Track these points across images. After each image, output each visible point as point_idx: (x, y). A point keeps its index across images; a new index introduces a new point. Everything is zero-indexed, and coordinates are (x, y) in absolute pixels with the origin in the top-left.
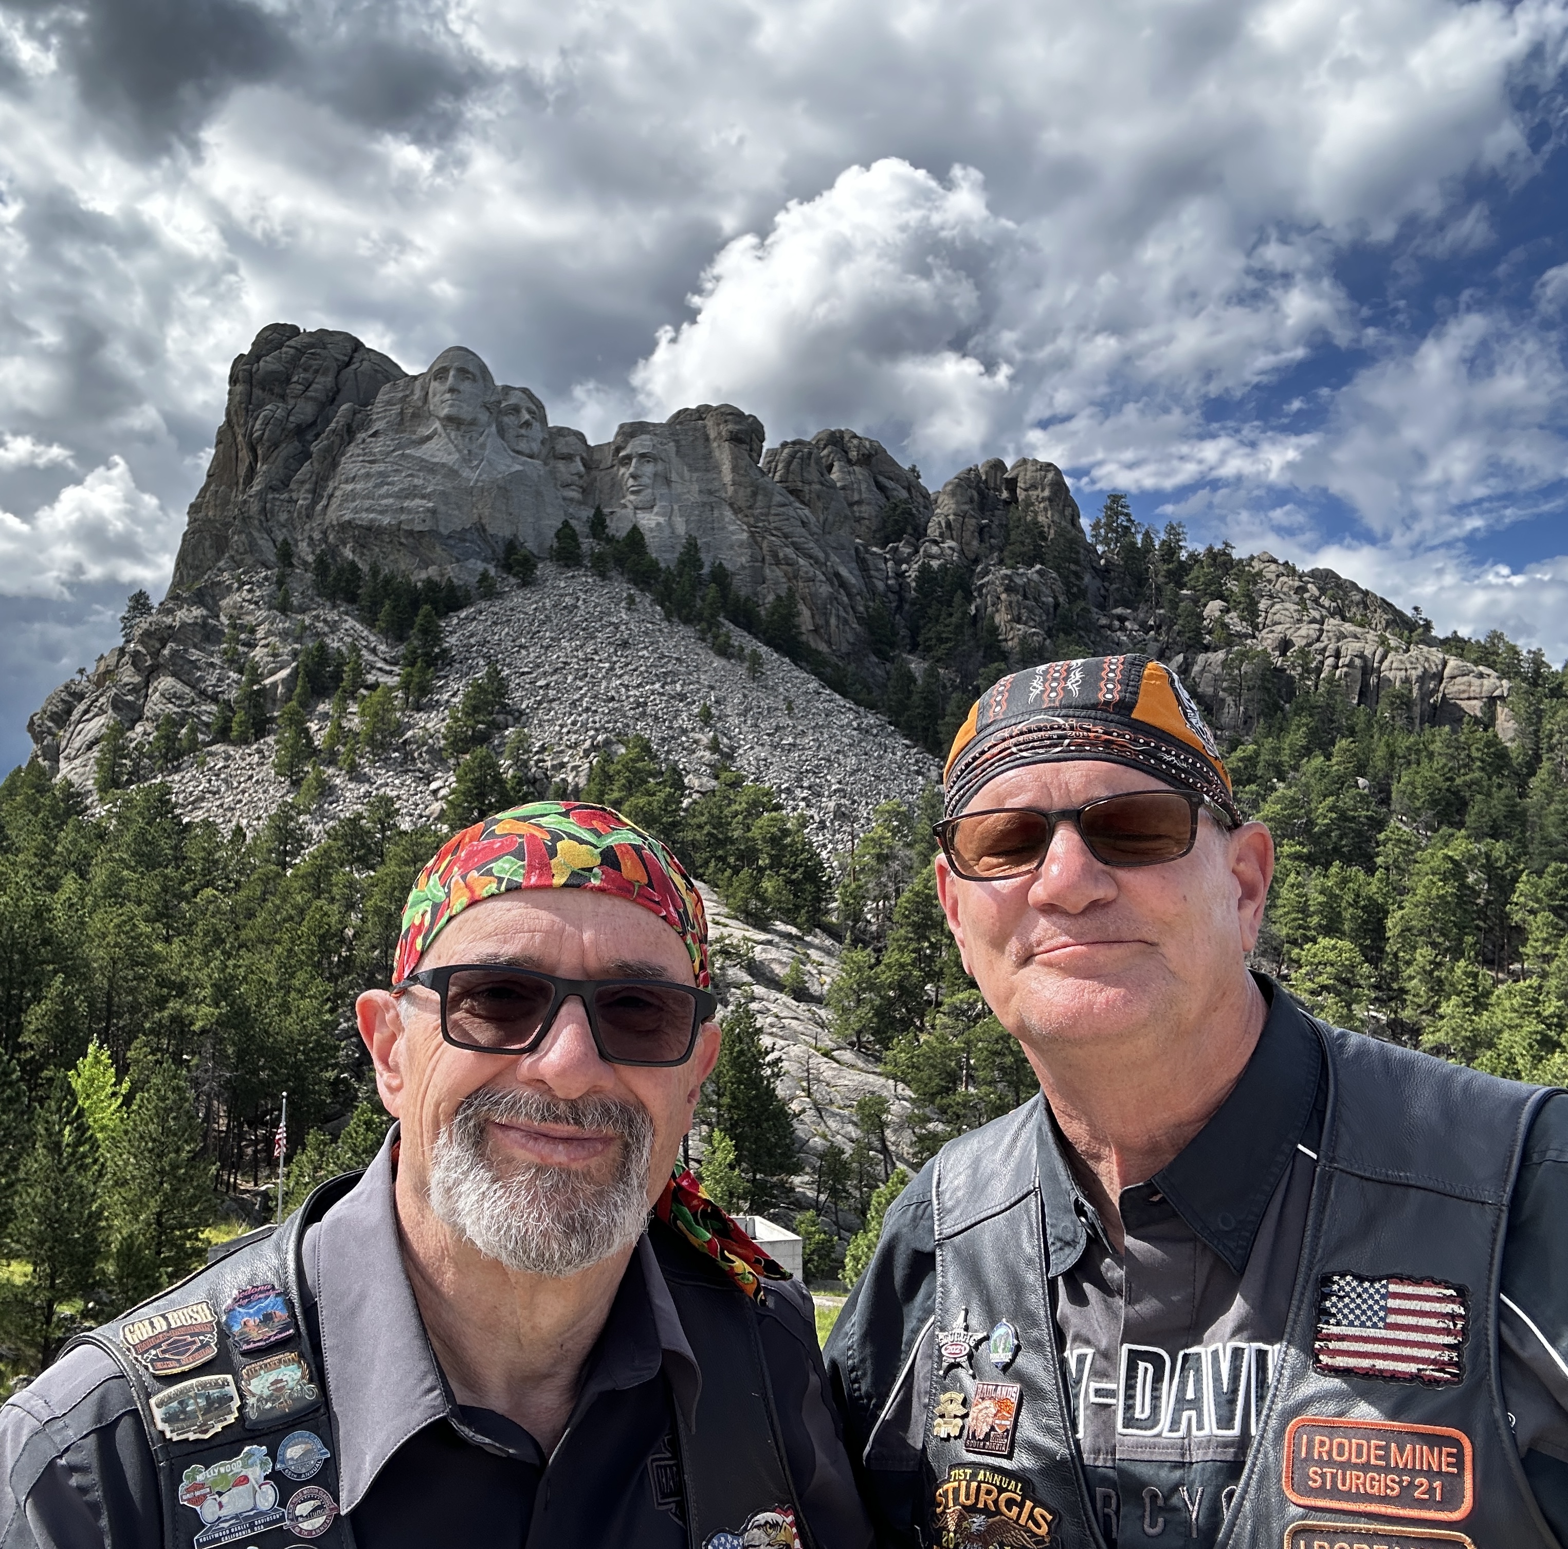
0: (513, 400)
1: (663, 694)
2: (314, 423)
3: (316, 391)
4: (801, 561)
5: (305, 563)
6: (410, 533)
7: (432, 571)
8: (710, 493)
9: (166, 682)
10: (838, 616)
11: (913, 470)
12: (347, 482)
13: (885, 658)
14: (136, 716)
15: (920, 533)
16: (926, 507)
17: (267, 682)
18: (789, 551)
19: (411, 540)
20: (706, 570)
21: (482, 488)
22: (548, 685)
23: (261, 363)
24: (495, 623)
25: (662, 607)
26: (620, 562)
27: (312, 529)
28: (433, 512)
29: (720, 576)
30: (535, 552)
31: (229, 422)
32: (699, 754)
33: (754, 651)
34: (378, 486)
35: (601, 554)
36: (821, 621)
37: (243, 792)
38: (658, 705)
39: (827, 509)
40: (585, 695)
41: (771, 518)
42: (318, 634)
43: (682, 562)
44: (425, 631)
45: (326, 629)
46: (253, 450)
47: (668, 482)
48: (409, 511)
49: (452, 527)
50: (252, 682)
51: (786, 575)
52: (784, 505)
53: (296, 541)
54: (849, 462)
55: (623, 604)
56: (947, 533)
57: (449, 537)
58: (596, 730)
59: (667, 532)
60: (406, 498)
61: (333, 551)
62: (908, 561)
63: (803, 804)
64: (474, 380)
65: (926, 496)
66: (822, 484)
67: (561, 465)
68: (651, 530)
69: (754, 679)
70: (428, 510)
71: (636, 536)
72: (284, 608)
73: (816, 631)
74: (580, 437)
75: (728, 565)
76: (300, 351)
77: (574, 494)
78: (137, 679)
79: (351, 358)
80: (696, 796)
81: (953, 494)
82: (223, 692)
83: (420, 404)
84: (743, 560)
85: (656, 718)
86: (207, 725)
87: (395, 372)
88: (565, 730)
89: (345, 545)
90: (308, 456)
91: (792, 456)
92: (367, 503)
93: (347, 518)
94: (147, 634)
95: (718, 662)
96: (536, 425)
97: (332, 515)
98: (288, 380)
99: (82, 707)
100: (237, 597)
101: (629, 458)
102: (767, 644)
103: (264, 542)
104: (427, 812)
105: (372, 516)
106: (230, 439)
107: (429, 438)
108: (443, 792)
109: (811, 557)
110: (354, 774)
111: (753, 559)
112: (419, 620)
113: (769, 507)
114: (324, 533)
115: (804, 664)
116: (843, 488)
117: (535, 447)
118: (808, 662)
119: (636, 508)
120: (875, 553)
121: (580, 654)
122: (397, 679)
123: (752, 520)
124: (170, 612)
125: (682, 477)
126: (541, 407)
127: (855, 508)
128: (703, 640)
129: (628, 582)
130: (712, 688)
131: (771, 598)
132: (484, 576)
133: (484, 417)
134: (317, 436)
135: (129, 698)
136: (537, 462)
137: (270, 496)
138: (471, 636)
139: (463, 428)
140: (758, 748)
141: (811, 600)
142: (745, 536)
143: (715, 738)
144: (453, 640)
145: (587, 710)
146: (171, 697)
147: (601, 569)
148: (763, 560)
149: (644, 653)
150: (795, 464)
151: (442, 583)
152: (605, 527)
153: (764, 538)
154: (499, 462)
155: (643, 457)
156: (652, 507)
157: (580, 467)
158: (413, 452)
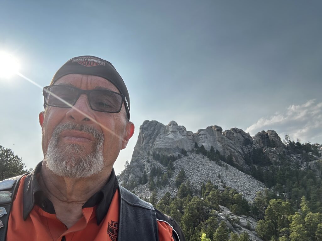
0: (181, 128)
1: (211, 173)
2: (152, 134)
3: (152, 129)
4: (232, 149)
5: (151, 155)
6: (167, 149)
7: (171, 154)
8: (214, 139)
9: (131, 175)
10: (240, 158)
11: (248, 133)
12: (157, 142)
13: (249, 165)
14: (127, 180)
15: (252, 143)
16: (251, 139)
17: (147, 174)
18: (229, 148)
20: (215, 152)
22: (191, 172)
23: (144, 126)
24: (181, 162)
25: (209, 158)
26: (200, 151)
27: (152, 149)
28: (170, 145)
29: (218, 152)
30: (187, 150)
31: (140, 135)
32: (220, 183)
33: (226, 165)
34: (162, 142)
35: (197, 150)
36: (237, 159)
38: (211, 175)
39: (234, 140)
40: (198, 174)
41: (225, 143)
42: (154, 166)
43: (211, 150)
44: (170, 164)
46: (143, 138)
47: (207, 138)
48: (167, 145)
50: (144, 174)
51: (229, 152)
52: (227, 140)
53: (150, 151)
54: (237, 133)
55: (202, 158)
56: (257, 143)
57: (173, 149)
58: (201, 180)
59: (208, 146)
61: (155, 152)
62: (250, 148)
63: (240, 192)
64: (175, 125)
65: (251, 137)
66: (233, 136)
67: (189, 137)
68: (205, 146)
69: (227, 170)
70: (169, 145)
71: (203, 147)
72: (148, 162)
73: (236, 161)
74: (192, 132)
76: (149, 124)
77: (192, 141)
78: (127, 174)
79: (157, 124)
81: (257, 137)
82: (140, 176)
83: (167, 129)
84: (222, 150)
85: (211, 177)
86: (138, 181)
87: (163, 125)
88: (196, 180)
89: (157, 151)
90: (151, 138)
91: (227, 132)
92: (160, 145)
93: (157, 147)
95: (220, 167)
96: (185, 131)
97: (155, 147)
98: (148, 128)
99: (119, 180)
100: (142, 161)
101: (200, 135)
102: (228, 164)
103: (145, 152)
104: (174, 195)
105: (161, 147)
106: (140, 137)
107: (169, 134)
108: (176, 192)
110: (161, 189)
111: (223, 149)
112: (169, 162)
113: (225, 141)
115: (235, 167)
116: (237, 137)
117: (185, 134)
119: (202, 142)
120: (244, 147)
121: (196, 167)
122: (167, 172)
123: (222, 143)
124: (132, 164)
125: (209, 137)
126: (185, 128)
127: (239, 140)
128: (217, 163)
129: (202, 154)
130: (220, 172)
131: (227, 156)
133: (177, 130)
134: (152, 135)
135: (126, 178)
136: (186, 137)
137: (146, 145)
138: (178, 165)
139: (174, 132)
140: (230, 182)
141: (235, 156)
142: (221, 146)
143: (222, 181)
144: (175, 165)
146: (132, 177)
147: (197, 152)
148: (225, 150)
149: (207, 166)
150: (228, 134)
151: (172, 156)
152: (197, 146)
153: (224, 146)
154: (180, 137)
155: (202, 134)
156: (205, 142)
157: (192, 137)
158: (167, 137)
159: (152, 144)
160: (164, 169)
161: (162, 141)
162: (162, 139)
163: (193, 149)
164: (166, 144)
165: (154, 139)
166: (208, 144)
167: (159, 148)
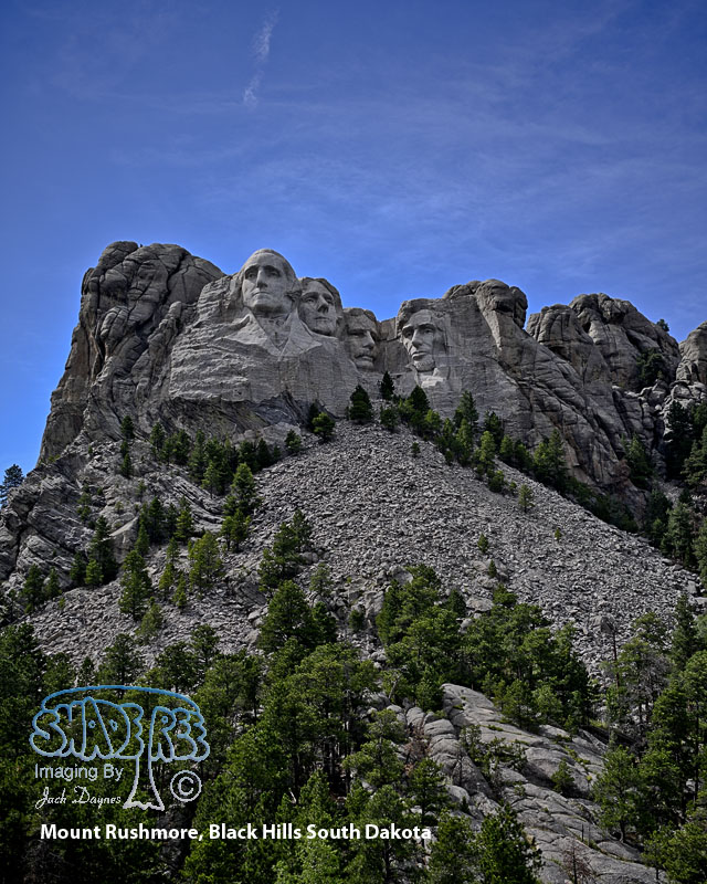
0: (311, 289)
1: (446, 528)
2: (150, 320)
3: (151, 293)
4: (565, 408)
5: (145, 435)
6: (229, 404)
7: (248, 435)
8: (482, 354)
9: (33, 540)
10: (599, 453)
11: (662, 323)
13: (643, 486)
14: (9, 568)
15: (670, 377)
16: (675, 355)
17: (114, 534)
18: (554, 400)
19: (229, 409)
20: (481, 420)
21: (288, 362)
22: (346, 525)
23: (107, 275)
24: (301, 475)
25: (443, 452)
26: (406, 418)
27: (150, 406)
28: (247, 385)
29: (496, 427)
30: (334, 413)
31: (82, 325)
32: (479, 578)
33: (526, 487)
34: (203, 367)
35: (388, 411)
36: (585, 459)
37: (95, 628)
38: (442, 537)
39: (586, 361)
40: (377, 533)
41: (536, 372)
42: (155, 492)
44: (242, 485)
45: (162, 488)
46: (101, 345)
47: (445, 347)
48: (229, 386)
49: (264, 397)
50: (102, 535)
51: (552, 420)
52: (546, 361)
53: (137, 417)
54: (604, 321)
55: (409, 453)
56: (695, 376)
57: (262, 405)
58: (389, 562)
59: (446, 389)
60: (225, 375)
61: (167, 423)
62: (661, 402)
63: (573, 619)
64: (278, 274)
65: (674, 345)
66: (580, 341)
67: (355, 340)
68: (432, 388)
69: (526, 511)
70: (243, 385)
71: (419, 396)
72: (127, 472)
73: (581, 467)
74: (370, 315)
75: (499, 414)
76: (138, 263)
77: (367, 363)
78: (10, 538)
79: (179, 265)
80: (477, 616)
81: (697, 342)
82: (78, 545)
83: (235, 298)
84: (514, 409)
85: (440, 548)
86: (67, 573)
87: (215, 274)
88: (361, 563)
89: (176, 417)
90: (146, 346)
91: (553, 319)
92: (194, 382)
93: (177, 395)
94: (18, 500)
95: (494, 497)
96: (332, 309)
97: (165, 395)
98: (129, 286)
100: (89, 466)
101: (411, 330)
102: (538, 479)
103: (112, 420)
104: (246, 639)
105: (197, 392)
106: (84, 338)
107: (243, 325)
108: (259, 621)
109: (573, 403)
110: (184, 608)
111: (522, 408)
112: (237, 476)
113: (534, 363)
114: (160, 409)
115: (571, 496)
116: (599, 343)
117: (332, 326)
118: (574, 493)
119: (419, 371)
120: (630, 397)
121: (374, 497)
122: (220, 526)
123: (519, 375)
124: (35, 481)
125: (457, 344)
126: (335, 293)
127: (611, 359)
128: (480, 479)
129: (413, 433)
130: (489, 520)
131: (539, 440)
132: (291, 436)
133: (287, 304)
134: (153, 329)
135: (5, 553)
136: (334, 339)
137: (116, 381)
138: (281, 487)
139: (271, 315)
140: (530, 571)
141: (574, 440)
142: (513, 389)
143: (492, 564)
144: (266, 491)
145: (380, 544)
146: (35, 552)
147: (389, 422)
148: (531, 409)
149: (429, 493)
150: (555, 327)
151: (256, 443)
152: (393, 389)
153: (530, 389)
154: (301, 340)
156: (433, 369)
157: (371, 339)
158: (230, 337)
159: (150, 375)
161: (206, 362)
162: (204, 352)
164: (226, 380)
165: (163, 348)
166: (448, 378)
167: (189, 401)
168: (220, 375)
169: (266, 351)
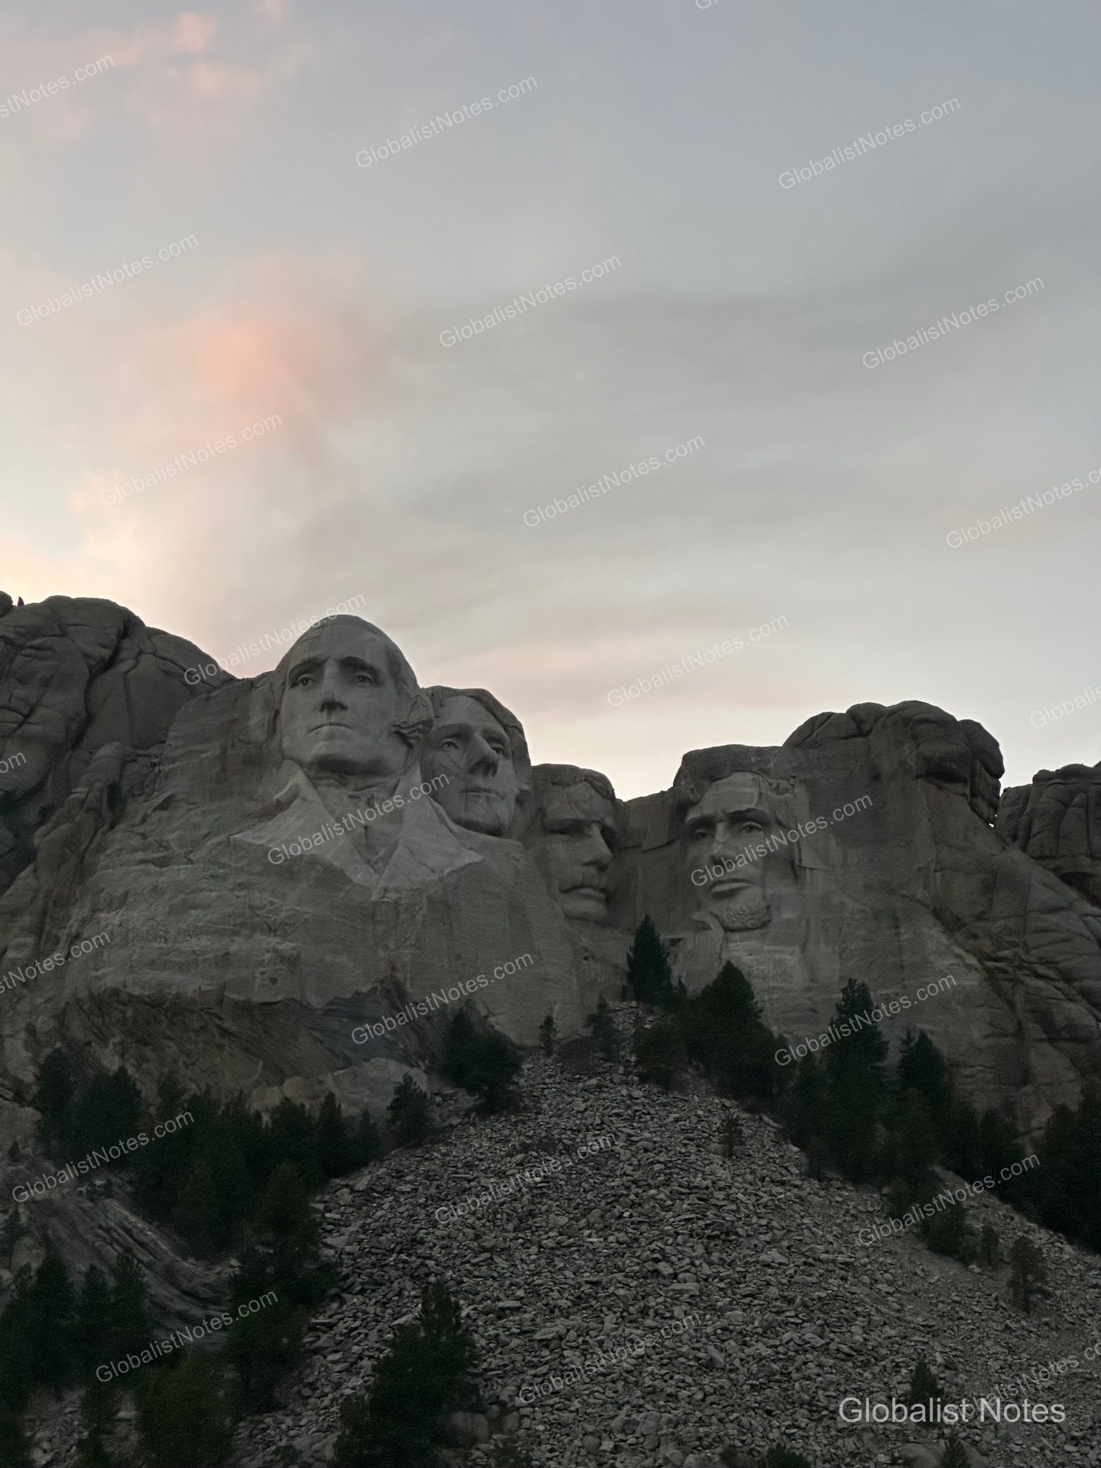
3: (45, 721)
6: (245, 1008)
7: (293, 1089)
8: (890, 888)
12: (109, 907)
18: (1079, 1011)
19: (246, 1023)
20: (893, 1057)
21: (397, 903)
22: (560, 1337)
25: (803, 1148)
26: (699, 1049)
27: (34, 1010)
28: (292, 962)
30: (513, 1036)
34: (178, 911)
35: (656, 1032)
41: (1030, 939)
47: (794, 871)
48: (245, 961)
49: (334, 991)
52: (1054, 910)
55: (715, 1144)
57: (328, 1012)
59: (799, 978)
60: (235, 933)
61: (79, 1055)
67: (560, 848)
68: (766, 975)
70: (283, 959)
71: (733, 994)
74: (599, 784)
75: (942, 1046)
76: (13, 642)
77: (590, 906)
79: (116, 652)
83: (259, 735)
84: (976, 1034)
89: (103, 1039)
91: (1063, 801)
93: (109, 982)
95: (940, 1271)
101: (707, 824)
102: (1047, 1222)
105: (165, 975)
107: (281, 807)
111: (996, 1031)
112: (266, 1199)
113: (1024, 915)
117: (504, 811)
121: (628, 1262)
123: (987, 946)
125: (825, 862)
129: (720, 1095)
130: (933, 1331)
131: (1043, 1116)
133: (394, 754)
136: (511, 843)
138: (382, 1230)
139: (353, 781)
142: (973, 981)
144: (342, 1240)
145: (654, 1393)
148: (1020, 1032)
149: (773, 1255)
150: (1071, 820)
151: (314, 1109)
152: (663, 972)
153: (1016, 982)
154: (431, 847)
155: (742, 821)
156: (764, 925)
157: (600, 848)
158: (246, 836)
159: (38, 931)
160: (191, 1294)
161: (186, 898)
162: (179, 873)
163: (599, 1020)
164: (237, 945)
165: (74, 860)
166: (804, 947)
167: (140, 1000)
168: (220, 933)
169: (342, 873)
